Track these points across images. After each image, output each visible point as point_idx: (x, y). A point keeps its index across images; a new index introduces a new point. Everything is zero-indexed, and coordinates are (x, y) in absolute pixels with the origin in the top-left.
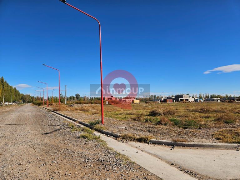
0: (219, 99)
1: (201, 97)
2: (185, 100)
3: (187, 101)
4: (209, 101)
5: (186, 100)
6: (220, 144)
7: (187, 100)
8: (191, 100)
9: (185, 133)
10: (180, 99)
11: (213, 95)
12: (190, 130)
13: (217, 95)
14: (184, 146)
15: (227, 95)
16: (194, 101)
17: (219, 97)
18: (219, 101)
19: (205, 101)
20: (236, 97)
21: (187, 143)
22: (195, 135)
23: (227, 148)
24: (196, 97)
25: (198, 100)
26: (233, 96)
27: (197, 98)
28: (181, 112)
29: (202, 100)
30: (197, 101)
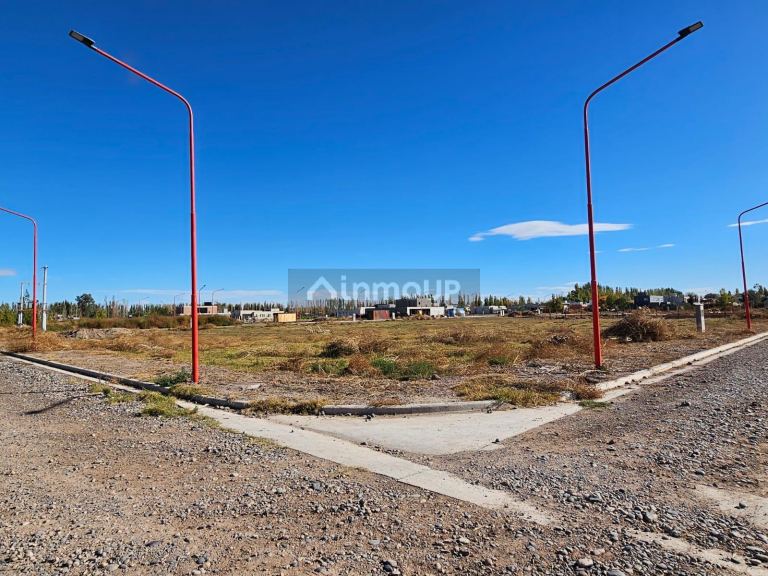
0: (504, 307)
1: (461, 304)
2: (421, 312)
3: (425, 316)
4: (481, 314)
5: (424, 310)
6: (460, 403)
7: (427, 312)
8: (437, 311)
9: (401, 390)
10: (408, 308)
11: (491, 298)
12: (413, 382)
13: (499, 297)
14: (392, 413)
15: (522, 299)
16: (442, 313)
17: (505, 302)
18: (502, 314)
19: (471, 313)
20: (542, 304)
21: (398, 407)
22: (419, 391)
23: (473, 409)
24: (450, 304)
25: (455, 312)
26: (534, 301)
27: (452, 307)
28: (404, 343)
29: (462, 311)
30: (452, 315)
